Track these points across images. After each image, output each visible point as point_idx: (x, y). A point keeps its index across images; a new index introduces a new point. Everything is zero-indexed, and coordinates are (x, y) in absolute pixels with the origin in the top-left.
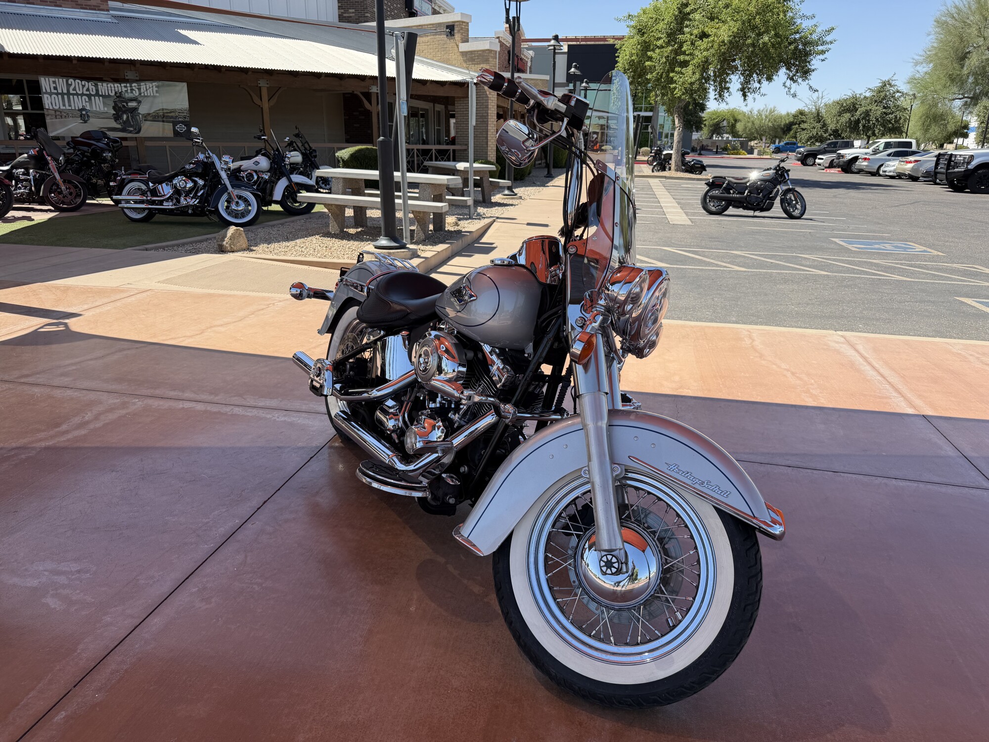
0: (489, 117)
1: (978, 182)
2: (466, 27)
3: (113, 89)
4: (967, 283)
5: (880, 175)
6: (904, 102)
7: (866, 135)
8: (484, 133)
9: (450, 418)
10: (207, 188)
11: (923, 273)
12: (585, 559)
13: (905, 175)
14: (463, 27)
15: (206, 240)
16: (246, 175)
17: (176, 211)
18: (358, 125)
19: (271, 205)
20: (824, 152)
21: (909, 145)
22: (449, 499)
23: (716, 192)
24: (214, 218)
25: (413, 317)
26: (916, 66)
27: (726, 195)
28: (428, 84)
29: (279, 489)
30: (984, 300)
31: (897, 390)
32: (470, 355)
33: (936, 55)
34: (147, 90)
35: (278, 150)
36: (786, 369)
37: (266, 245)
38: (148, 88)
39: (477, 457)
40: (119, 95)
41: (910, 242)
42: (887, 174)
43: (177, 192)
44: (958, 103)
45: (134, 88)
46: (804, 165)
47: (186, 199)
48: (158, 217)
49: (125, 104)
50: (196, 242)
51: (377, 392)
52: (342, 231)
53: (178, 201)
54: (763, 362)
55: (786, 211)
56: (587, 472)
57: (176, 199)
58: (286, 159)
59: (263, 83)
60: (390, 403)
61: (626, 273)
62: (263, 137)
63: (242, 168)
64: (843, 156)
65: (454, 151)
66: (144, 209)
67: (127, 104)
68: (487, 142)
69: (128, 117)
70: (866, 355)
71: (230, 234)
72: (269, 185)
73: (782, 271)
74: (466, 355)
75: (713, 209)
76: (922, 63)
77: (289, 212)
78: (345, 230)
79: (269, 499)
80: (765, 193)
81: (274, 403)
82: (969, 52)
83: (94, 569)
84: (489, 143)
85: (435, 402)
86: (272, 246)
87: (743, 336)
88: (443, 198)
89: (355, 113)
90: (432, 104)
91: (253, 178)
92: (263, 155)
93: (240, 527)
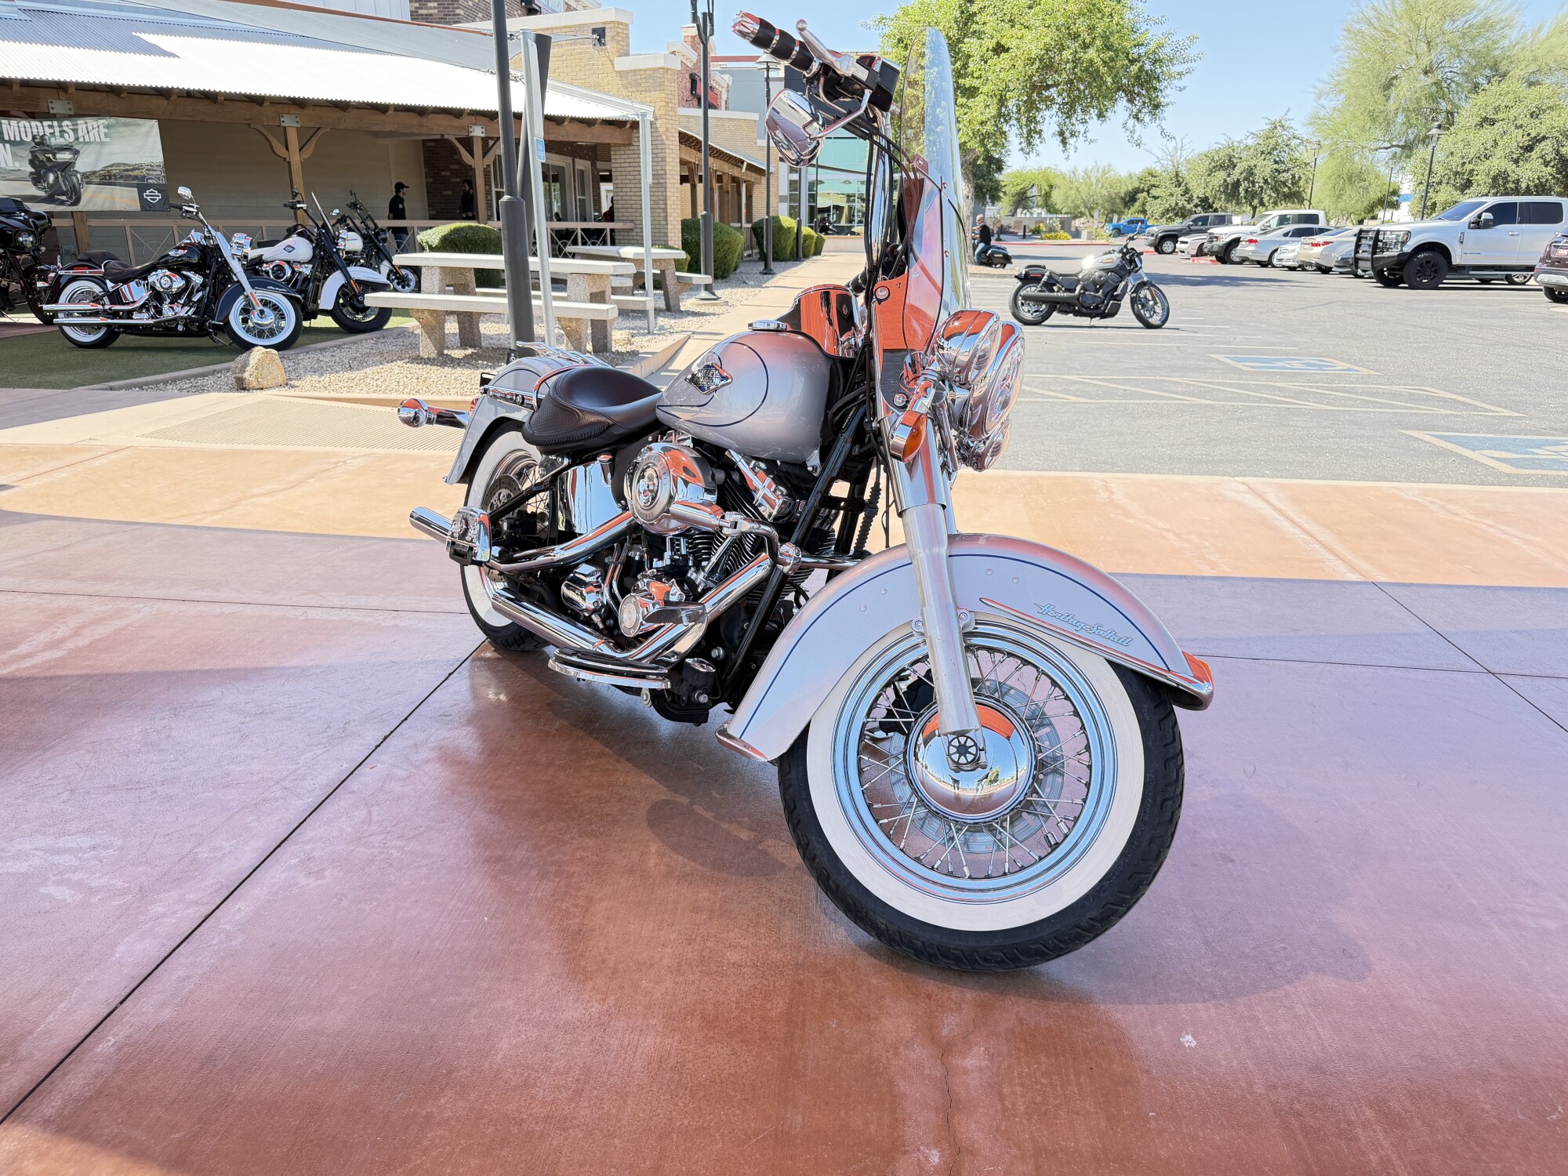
0: (668, 176)
1: (1419, 271)
2: (625, 32)
3: (29, 130)
4: (1416, 411)
5: (1274, 266)
6: (1304, 154)
7: (1251, 205)
8: (661, 202)
9: (690, 578)
10: (208, 288)
11: (1351, 399)
12: (920, 759)
13: (1311, 264)
14: (620, 31)
15: (214, 372)
16: (272, 269)
17: (157, 327)
18: (450, 193)
19: (315, 318)
20: (1189, 231)
21: (1314, 219)
22: (698, 697)
23: (1032, 290)
24: (223, 340)
25: (618, 431)
26: (1320, 98)
27: (1047, 294)
28: (566, 123)
29: (406, 719)
30: (1442, 433)
31: (1331, 551)
32: (720, 476)
33: (1348, 80)
34: (88, 132)
35: (324, 226)
36: (1165, 529)
37: (316, 378)
38: (90, 128)
39: (736, 634)
40: (40, 142)
41: (1326, 357)
42: (1284, 263)
43: (157, 296)
44: (1384, 155)
45: (65, 129)
46: (1160, 253)
47: (172, 308)
48: (124, 339)
49: (50, 156)
50: (195, 376)
51: (563, 552)
52: (440, 354)
53: (159, 312)
54: (1131, 521)
55: (1140, 318)
56: (920, 624)
57: (155, 307)
58: (340, 241)
59: (289, 121)
60: (585, 569)
61: (968, 320)
62: (299, 206)
63: (263, 258)
64: (1216, 237)
65: (612, 231)
66: (99, 326)
67: (54, 155)
68: (666, 217)
69: (57, 178)
70: (1280, 506)
71: (257, 361)
72: (311, 284)
73: (1142, 402)
74: (713, 477)
75: (1028, 317)
76: (1328, 94)
77: (349, 326)
78: (446, 352)
79: (392, 732)
80: (1106, 291)
81: (373, 601)
82: (1396, 77)
83: (120, 842)
84: (669, 218)
85: (661, 558)
86: (326, 378)
87: (1095, 488)
88: (607, 298)
89: (443, 173)
90: (571, 158)
91: (285, 274)
92: (301, 234)
93: (352, 773)
